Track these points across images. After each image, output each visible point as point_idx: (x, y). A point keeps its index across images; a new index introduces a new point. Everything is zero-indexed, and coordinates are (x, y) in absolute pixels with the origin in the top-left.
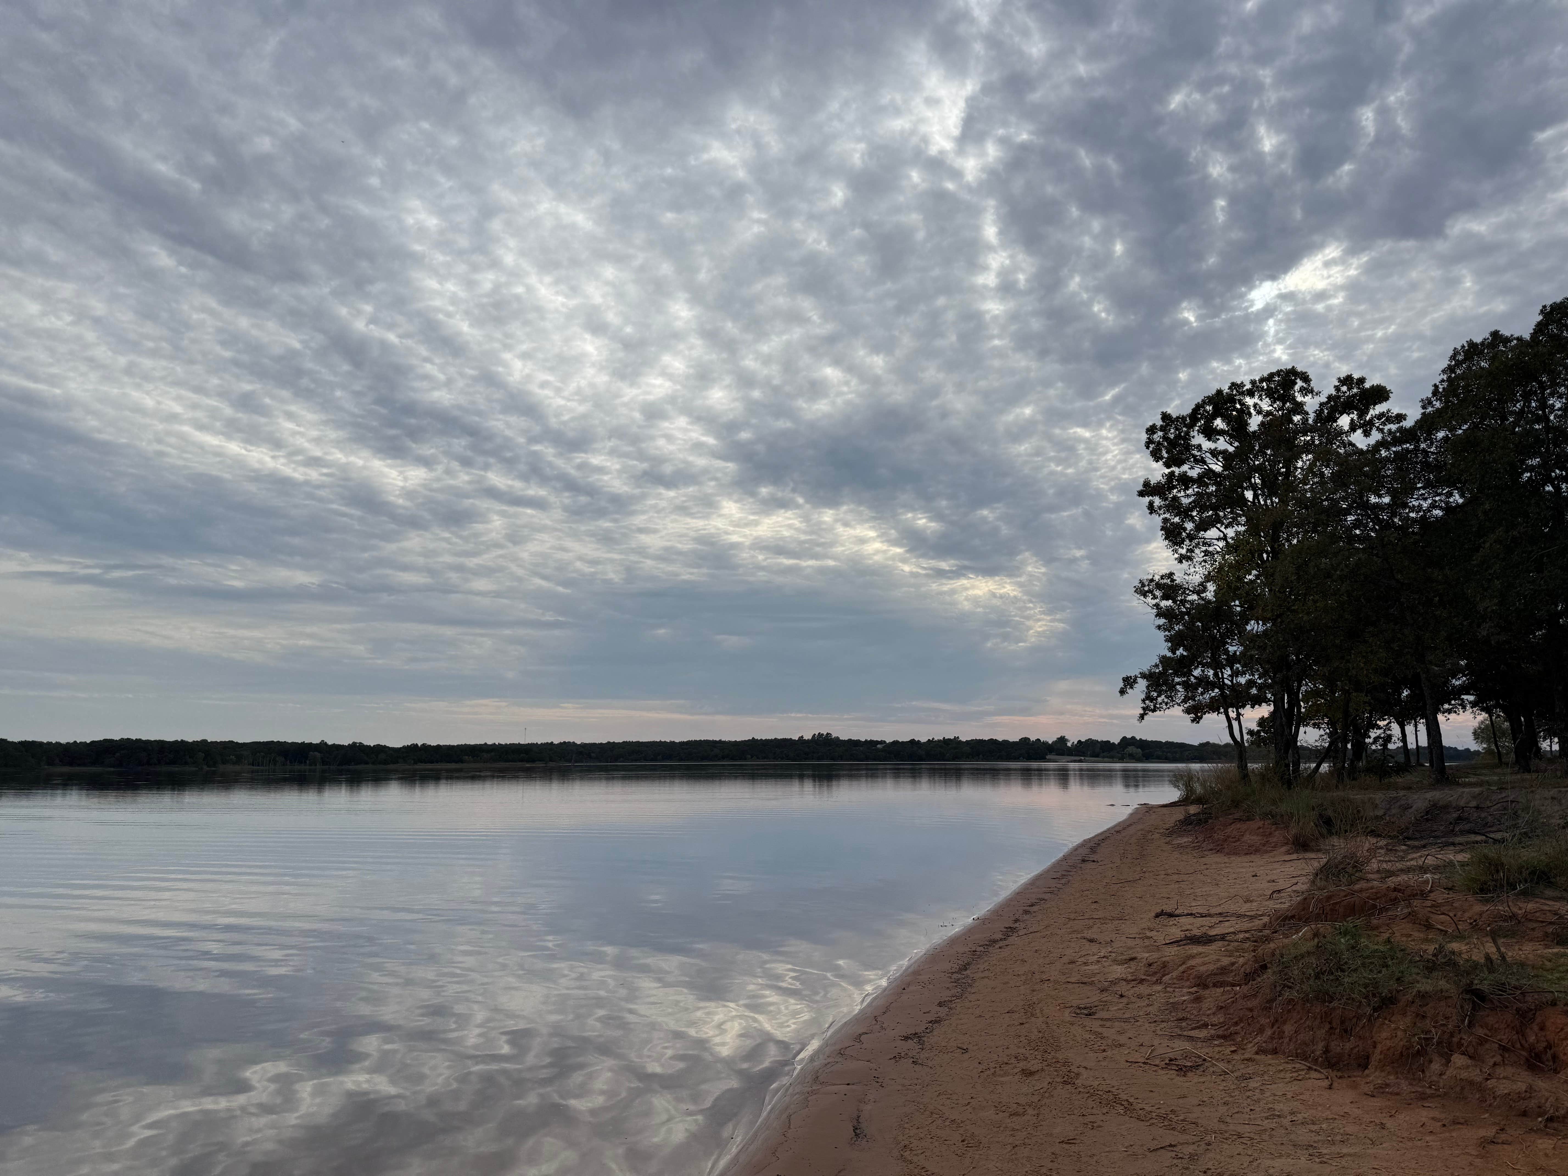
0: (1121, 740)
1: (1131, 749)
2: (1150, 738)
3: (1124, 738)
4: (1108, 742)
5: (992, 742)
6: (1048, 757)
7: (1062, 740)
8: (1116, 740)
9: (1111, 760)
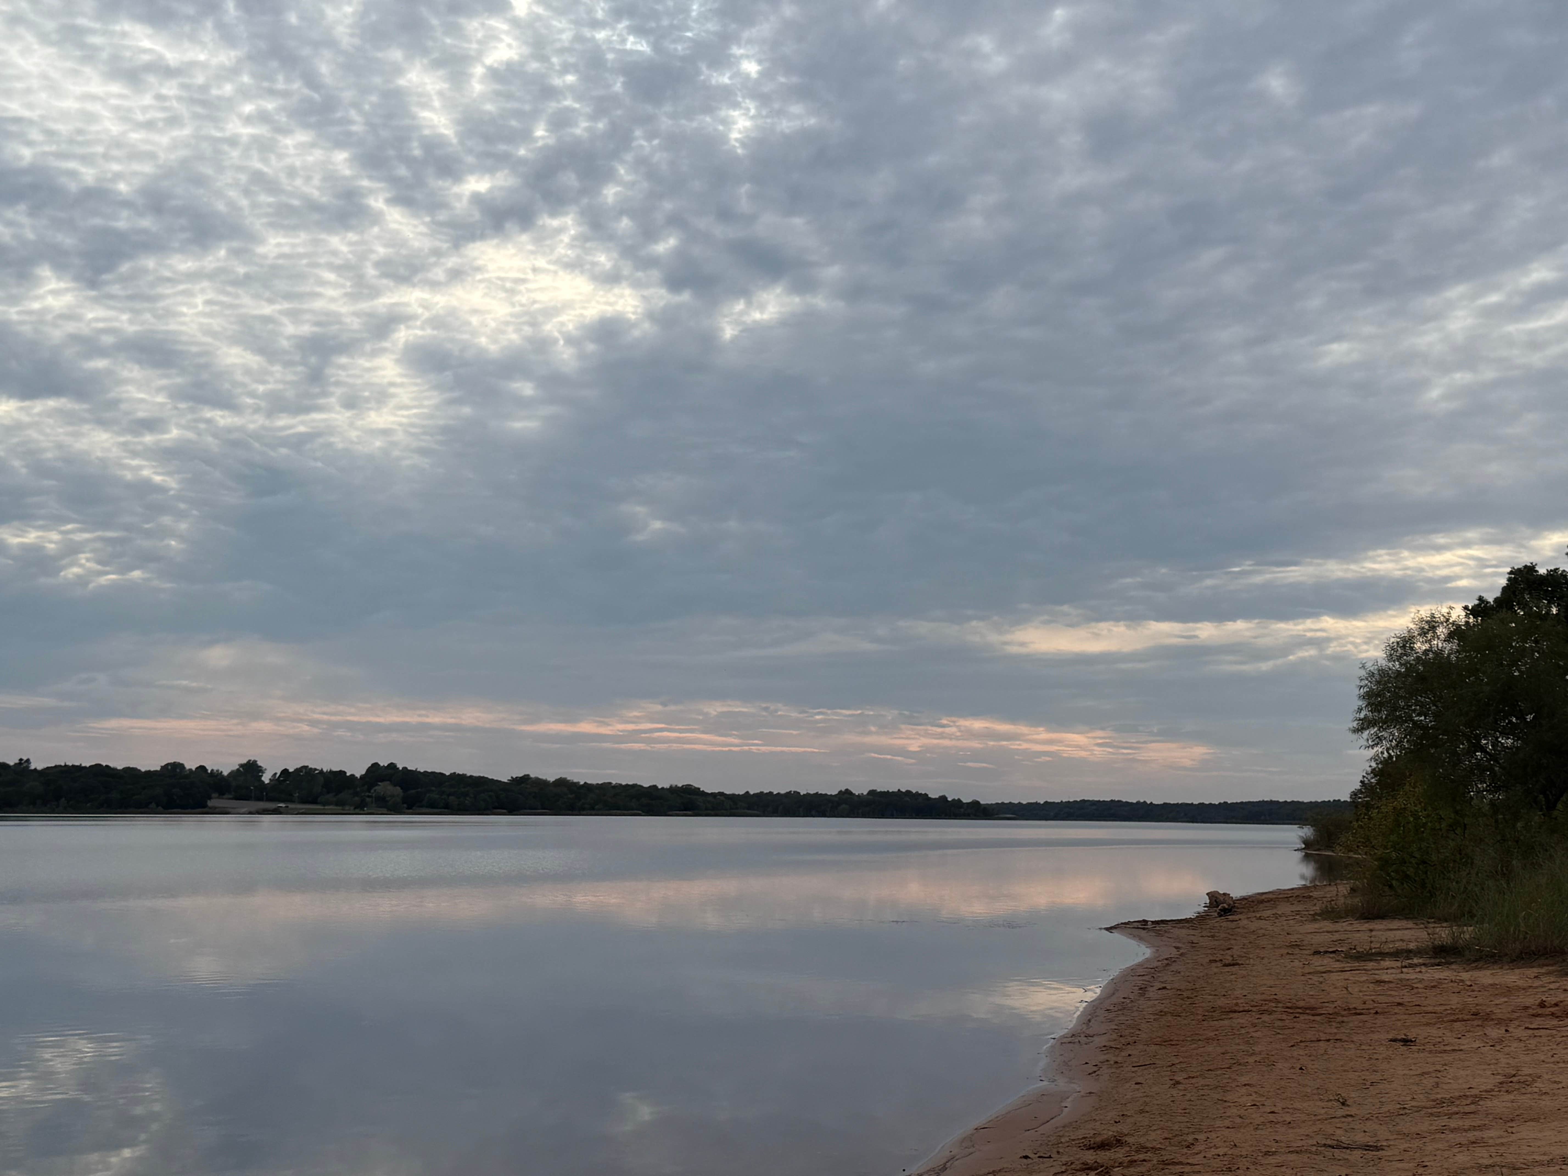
0: (369, 770)
1: (384, 788)
2: (422, 766)
3: (375, 766)
4: (342, 773)
5: (99, 771)
6: (210, 803)
7: (251, 769)
8: (357, 769)
9: (338, 809)
